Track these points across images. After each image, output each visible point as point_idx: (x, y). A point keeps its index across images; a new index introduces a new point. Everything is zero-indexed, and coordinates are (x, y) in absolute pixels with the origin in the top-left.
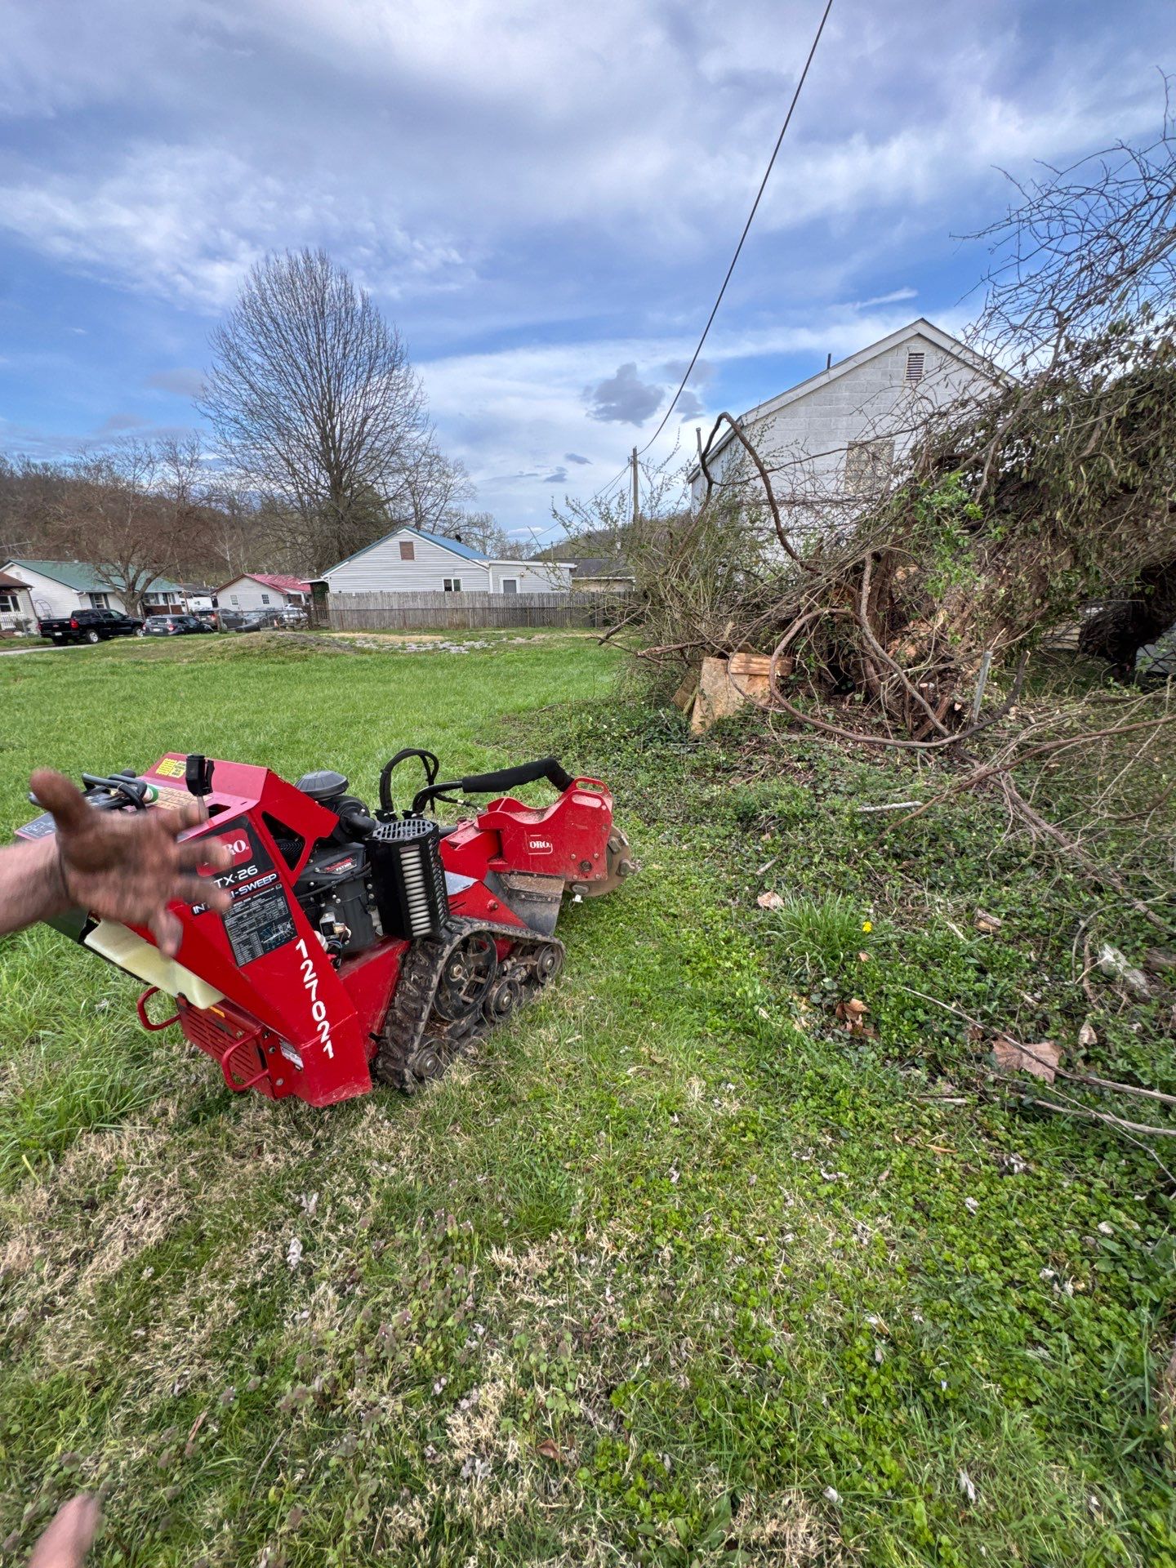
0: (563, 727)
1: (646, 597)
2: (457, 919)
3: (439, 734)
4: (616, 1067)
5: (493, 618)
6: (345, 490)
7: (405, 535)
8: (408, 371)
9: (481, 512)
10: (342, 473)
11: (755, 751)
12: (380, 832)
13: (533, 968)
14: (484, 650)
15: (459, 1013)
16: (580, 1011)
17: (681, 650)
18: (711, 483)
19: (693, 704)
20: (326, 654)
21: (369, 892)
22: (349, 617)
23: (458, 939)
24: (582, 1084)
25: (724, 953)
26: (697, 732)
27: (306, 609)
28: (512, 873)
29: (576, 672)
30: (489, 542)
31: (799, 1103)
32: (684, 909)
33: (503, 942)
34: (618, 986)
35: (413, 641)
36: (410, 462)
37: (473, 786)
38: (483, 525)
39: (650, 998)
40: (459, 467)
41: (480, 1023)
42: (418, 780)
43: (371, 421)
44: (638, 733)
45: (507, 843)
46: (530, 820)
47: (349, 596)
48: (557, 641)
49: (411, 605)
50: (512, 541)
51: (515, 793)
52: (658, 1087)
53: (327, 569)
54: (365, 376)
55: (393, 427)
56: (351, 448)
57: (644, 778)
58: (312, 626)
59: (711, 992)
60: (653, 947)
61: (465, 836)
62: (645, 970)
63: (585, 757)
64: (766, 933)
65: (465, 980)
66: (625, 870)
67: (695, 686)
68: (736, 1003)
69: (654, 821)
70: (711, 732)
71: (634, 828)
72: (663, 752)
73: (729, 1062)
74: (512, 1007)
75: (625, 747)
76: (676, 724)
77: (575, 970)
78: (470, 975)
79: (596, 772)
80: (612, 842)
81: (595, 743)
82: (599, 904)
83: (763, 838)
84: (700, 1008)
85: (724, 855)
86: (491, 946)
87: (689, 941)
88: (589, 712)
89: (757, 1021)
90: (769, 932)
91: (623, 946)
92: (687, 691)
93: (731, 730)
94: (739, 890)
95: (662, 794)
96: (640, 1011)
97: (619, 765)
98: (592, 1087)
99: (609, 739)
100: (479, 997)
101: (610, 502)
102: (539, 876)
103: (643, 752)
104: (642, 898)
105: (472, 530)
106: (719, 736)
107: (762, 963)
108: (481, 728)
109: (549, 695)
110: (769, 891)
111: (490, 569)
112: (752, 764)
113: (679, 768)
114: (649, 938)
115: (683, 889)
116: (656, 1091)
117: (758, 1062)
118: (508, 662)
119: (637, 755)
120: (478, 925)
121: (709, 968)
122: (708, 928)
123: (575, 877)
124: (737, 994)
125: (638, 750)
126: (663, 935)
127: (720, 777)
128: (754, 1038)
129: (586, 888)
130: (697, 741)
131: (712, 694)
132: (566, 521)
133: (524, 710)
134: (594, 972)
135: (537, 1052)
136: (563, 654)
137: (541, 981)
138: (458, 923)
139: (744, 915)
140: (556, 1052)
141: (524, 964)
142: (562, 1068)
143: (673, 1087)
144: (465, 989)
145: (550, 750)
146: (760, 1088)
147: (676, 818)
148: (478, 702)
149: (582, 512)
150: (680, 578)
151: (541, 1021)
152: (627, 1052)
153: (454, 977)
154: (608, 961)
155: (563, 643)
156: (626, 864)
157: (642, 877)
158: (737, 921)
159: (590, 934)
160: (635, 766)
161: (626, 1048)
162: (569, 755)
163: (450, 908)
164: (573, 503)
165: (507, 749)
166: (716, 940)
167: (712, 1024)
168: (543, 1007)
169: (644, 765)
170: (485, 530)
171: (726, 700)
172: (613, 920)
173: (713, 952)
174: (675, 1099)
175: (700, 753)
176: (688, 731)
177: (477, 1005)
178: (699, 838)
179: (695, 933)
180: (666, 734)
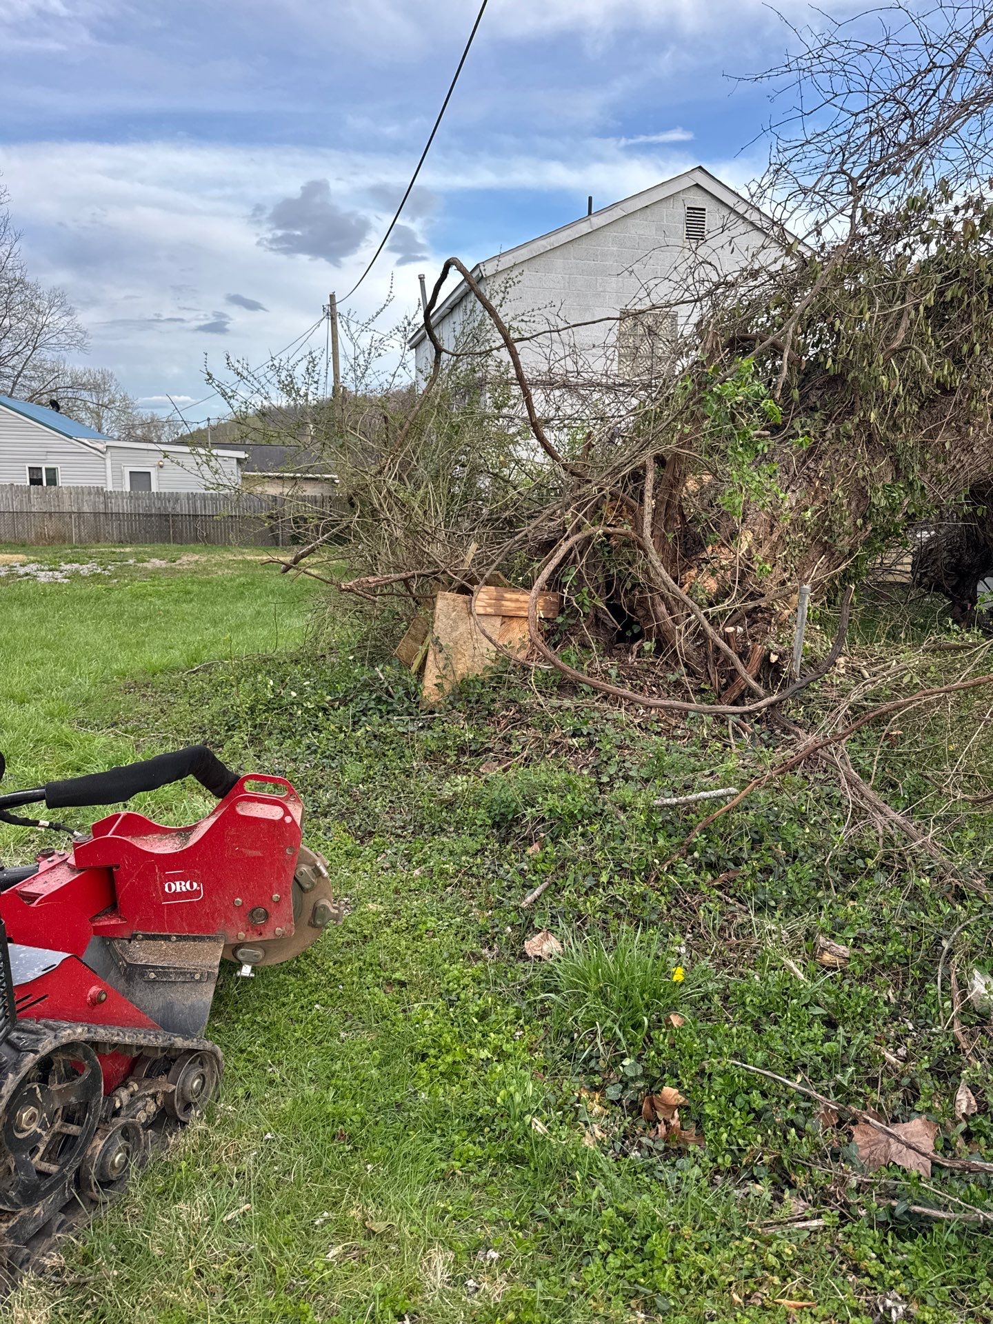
0: (226, 696)
1: (353, 505)
2: (31, 1025)
4: (308, 1250)
5: (113, 528)
9: (94, 368)
11: (515, 723)
13: (168, 1096)
14: (96, 577)
15: (30, 1195)
16: (248, 1160)
17: (405, 581)
18: (439, 351)
19: (425, 659)
23: (30, 1060)
24: (250, 1290)
25: (478, 1036)
26: (433, 699)
28: (134, 937)
29: (250, 612)
30: (106, 413)
31: (594, 1266)
32: (417, 971)
33: (115, 1056)
34: (312, 1109)
38: (96, 388)
39: (363, 1123)
40: (59, 299)
41: (69, 1207)
44: (345, 702)
45: (123, 889)
46: (165, 847)
48: (218, 564)
50: (146, 414)
51: (140, 804)
52: (377, 1274)
57: (354, 769)
59: (459, 1102)
60: (368, 1038)
61: (51, 881)
62: (356, 1078)
63: (261, 742)
64: (539, 998)
65: (44, 1133)
66: (323, 917)
67: (427, 632)
68: (497, 1114)
69: (371, 834)
70: (451, 698)
71: (339, 848)
72: (382, 729)
73: (489, 1214)
74: (128, 1171)
75: (325, 724)
76: (400, 688)
77: (240, 1092)
78: (52, 1123)
79: (279, 764)
80: (301, 874)
81: (278, 719)
82: (282, 976)
83: (530, 851)
84: (443, 1130)
85: (474, 881)
86: (92, 1068)
87: (425, 1022)
88: (269, 672)
89: (530, 1139)
90: (543, 995)
91: (321, 1042)
92: (416, 640)
93: (480, 695)
94: (497, 933)
95: (381, 793)
96: (348, 1148)
97: (315, 752)
98: (269, 1293)
99: (300, 712)
100: (68, 1161)
101: (294, 367)
102: (180, 938)
103: (353, 730)
104: (350, 959)
105: (78, 395)
106: (463, 704)
107: (535, 1046)
108: (87, 701)
109: (205, 647)
110: (540, 931)
111: (109, 454)
112: (510, 742)
113: (407, 752)
114: (361, 1025)
115: (414, 939)
116: (375, 1282)
117: (533, 1207)
118: (136, 597)
119: (343, 735)
120: (69, 1031)
121: (454, 1062)
122: (453, 997)
123: (242, 935)
124: (499, 1100)
125: (344, 728)
126: (384, 1017)
127: (466, 763)
128: (526, 1169)
129: (259, 952)
130: (432, 712)
131: (451, 644)
132: (228, 390)
133: (162, 671)
134: (272, 1090)
135: (172, 1245)
136: (229, 584)
137: (182, 1118)
138: (31, 1032)
139: (506, 973)
140: (206, 1239)
141: (151, 1091)
142: (217, 1267)
143: (401, 1270)
144: (42, 1149)
145: (204, 732)
146: (537, 1250)
147: (403, 827)
148: (84, 660)
149: (251, 379)
150: (401, 479)
151: (180, 1189)
152: (327, 1221)
153: (24, 1131)
154: (296, 1069)
155: (228, 568)
156: (325, 907)
157: (351, 926)
158: (495, 983)
159: (266, 1029)
160: (341, 752)
161: (326, 1214)
162: (235, 739)
163: (18, 1007)
164: (236, 365)
165: (132, 733)
166: (465, 1016)
167: (461, 1155)
168: (184, 1164)
169: (354, 750)
170: (101, 395)
171: (471, 652)
172: (304, 1001)
173: (461, 1036)
174: (406, 1290)
175: (437, 729)
176: (418, 698)
177: (64, 1176)
178: (437, 857)
179: (433, 1008)
180: (386, 702)
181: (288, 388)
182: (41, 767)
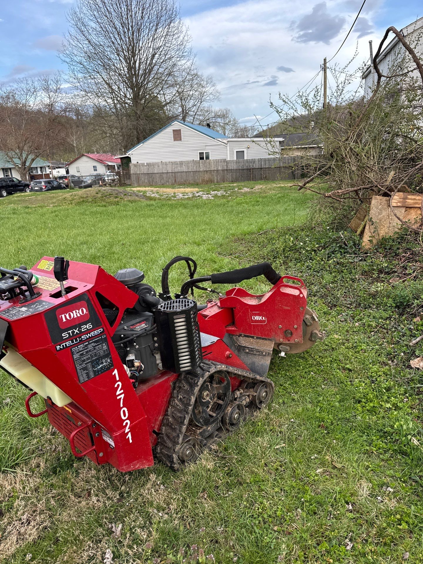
0: (273, 244)
1: (332, 157)
2: (207, 362)
3: (196, 249)
4: (309, 467)
5: (229, 176)
6: (141, 100)
7: (176, 125)
8: (179, 23)
9: (223, 108)
10: (139, 89)
11: (409, 260)
12: (162, 306)
13: (254, 397)
14: (223, 196)
15: (207, 422)
16: (284, 428)
17: (356, 191)
18: (380, 76)
19: (364, 228)
20: (129, 201)
21: (155, 342)
22: (142, 178)
23: (207, 374)
24: (285, 476)
25: (386, 398)
26: (367, 247)
27: (118, 174)
28: (240, 335)
29: (282, 209)
30: (227, 127)
32: (356, 366)
33: (235, 378)
34: (310, 414)
35: (180, 192)
36: (180, 79)
37: (217, 279)
38: (224, 116)
39: (332, 424)
40: (210, 80)
41: (219, 429)
42: (183, 277)
43: (157, 56)
44: (324, 248)
45: (237, 317)
46: (253, 302)
47: (143, 165)
48: (270, 189)
49: (179, 169)
50: (242, 125)
51: (243, 285)
52: (338, 484)
53: (130, 149)
54: (154, 29)
55: (170, 59)
56: (145, 74)
57: (328, 277)
58: (122, 184)
59: (376, 423)
60: (334, 390)
61: (212, 311)
62: (329, 405)
63: (287, 264)
64: (417, 386)
65: (211, 401)
66: (315, 337)
67: (366, 216)
68: (394, 432)
69: (335, 306)
70: (376, 247)
71: (321, 310)
72: (342, 260)
73: (389, 472)
74: (239, 421)
75: (315, 257)
76: (351, 242)
77: (281, 401)
78: (214, 398)
79: (295, 273)
80: (306, 318)
81: (295, 254)
82: (297, 359)
83: (415, 320)
84: (368, 433)
85: (385, 331)
86: (227, 381)
87: (360, 388)
88: (291, 235)
89: (410, 446)
90: (419, 385)
91: (314, 388)
92: (359, 219)
93: (391, 246)
94: (396, 355)
95: (341, 288)
96: (326, 432)
97: (310, 269)
98: (293, 479)
99: (304, 252)
100: (219, 413)
101: (308, 95)
102: (257, 338)
103: (328, 260)
104: (326, 356)
105: (217, 120)
106: (382, 250)
107: (414, 407)
108: (221, 245)
109: (264, 224)
110: (419, 357)
111: (228, 145)
112: (406, 269)
113: (353, 271)
114: (331, 384)
115: (355, 352)
116: (337, 486)
117: (410, 475)
118: (238, 204)
119: (323, 262)
120: (220, 366)
121: (374, 406)
122: (374, 379)
123: (281, 340)
124: (395, 426)
125: (324, 259)
126: (341, 383)
127: (383, 278)
128: (407, 458)
129: (288, 348)
130: (366, 253)
131: (378, 221)
132: (279, 109)
133: (248, 234)
134: (294, 403)
135: (256, 452)
136: (274, 197)
137: (259, 406)
138: (207, 364)
139: (400, 373)
140: (268, 453)
141: (248, 394)
142: (272, 464)
143: (348, 485)
144: (210, 407)
145: (265, 259)
146: (412, 493)
147: (351, 304)
148: (220, 229)
149: (289, 103)
150: (357, 142)
151: (258, 432)
152: (316, 458)
153: (204, 399)
154: (304, 397)
155: (274, 190)
156: (316, 334)
157: (326, 343)
158: (395, 377)
159: (291, 378)
160: (322, 269)
161: (316, 455)
162: (278, 262)
163: (203, 354)
164: (283, 97)
165: (237, 258)
166: (380, 388)
167: (376, 445)
168: (260, 424)
169: (328, 269)
170: (225, 119)
171: (388, 225)
172: (307, 370)
173: (377, 396)
174: (350, 493)
175: (369, 261)
176: (360, 246)
177: (218, 418)
178: (367, 319)
179: (364, 382)
180: (344, 248)
181: (306, 105)
182: (206, 269)
